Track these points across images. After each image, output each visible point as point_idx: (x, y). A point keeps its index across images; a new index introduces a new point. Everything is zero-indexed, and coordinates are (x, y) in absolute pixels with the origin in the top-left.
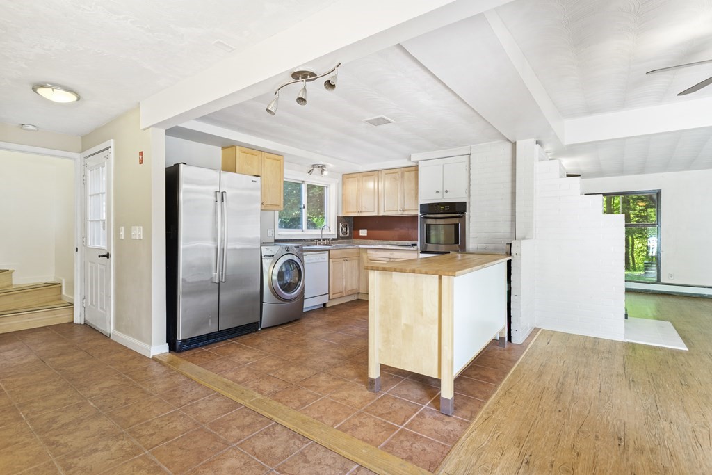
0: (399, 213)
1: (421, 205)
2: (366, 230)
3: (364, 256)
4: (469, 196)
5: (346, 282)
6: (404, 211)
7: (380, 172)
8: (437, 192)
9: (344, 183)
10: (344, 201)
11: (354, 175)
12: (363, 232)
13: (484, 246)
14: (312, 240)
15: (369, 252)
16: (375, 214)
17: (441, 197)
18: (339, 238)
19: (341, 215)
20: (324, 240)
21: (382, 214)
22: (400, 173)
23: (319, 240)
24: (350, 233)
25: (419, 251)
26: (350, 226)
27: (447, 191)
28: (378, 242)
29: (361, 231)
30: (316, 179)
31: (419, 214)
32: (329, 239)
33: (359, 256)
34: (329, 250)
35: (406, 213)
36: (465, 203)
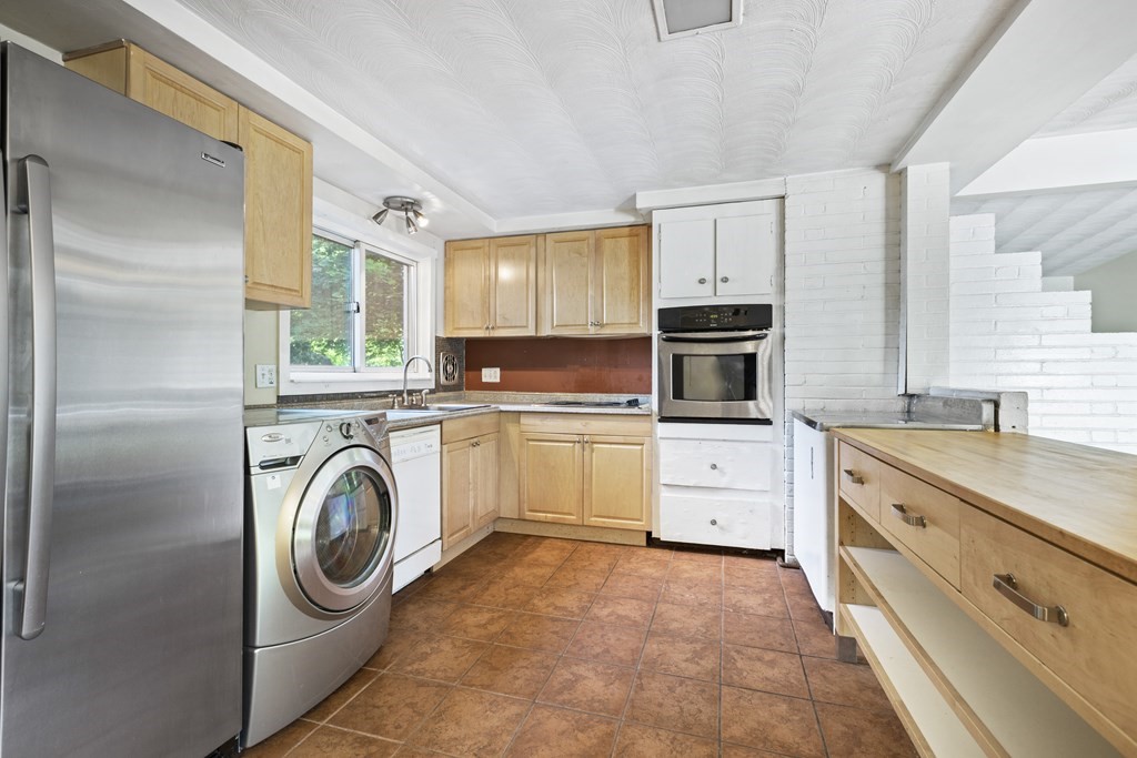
0: (592, 332)
1: (660, 311)
2: (498, 370)
3: (512, 430)
4: (782, 290)
5: (475, 498)
6: (602, 326)
7: (541, 239)
8: (702, 281)
9: (448, 262)
10: (448, 303)
11: (473, 244)
12: (491, 375)
13: (820, 404)
14: (383, 395)
15: (524, 420)
16: (530, 332)
17: (711, 292)
18: (439, 388)
19: (442, 335)
20: (410, 393)
21: (546, 331)
22: (592, 241)
23: (400, 393)
24: (460, 377)
25: (655, 418)
26: (460, 362)
27: (725, 280)
28: (527, 396)
29: (485, 372)
30: (389, 239)
31: (655, 333)
32: (420, 391)
33: (499, 430)
34: (441, 422)
35: (607, 332)
36: (770, 306)
